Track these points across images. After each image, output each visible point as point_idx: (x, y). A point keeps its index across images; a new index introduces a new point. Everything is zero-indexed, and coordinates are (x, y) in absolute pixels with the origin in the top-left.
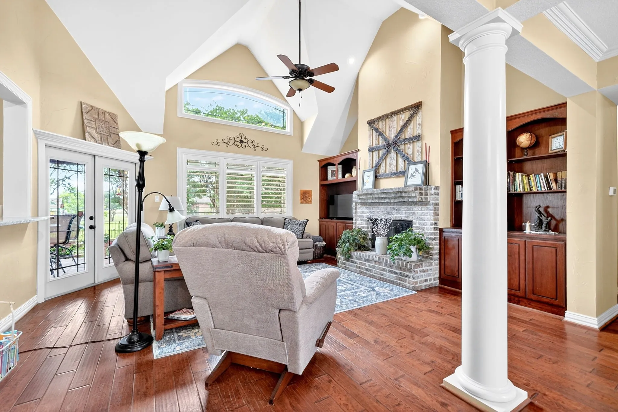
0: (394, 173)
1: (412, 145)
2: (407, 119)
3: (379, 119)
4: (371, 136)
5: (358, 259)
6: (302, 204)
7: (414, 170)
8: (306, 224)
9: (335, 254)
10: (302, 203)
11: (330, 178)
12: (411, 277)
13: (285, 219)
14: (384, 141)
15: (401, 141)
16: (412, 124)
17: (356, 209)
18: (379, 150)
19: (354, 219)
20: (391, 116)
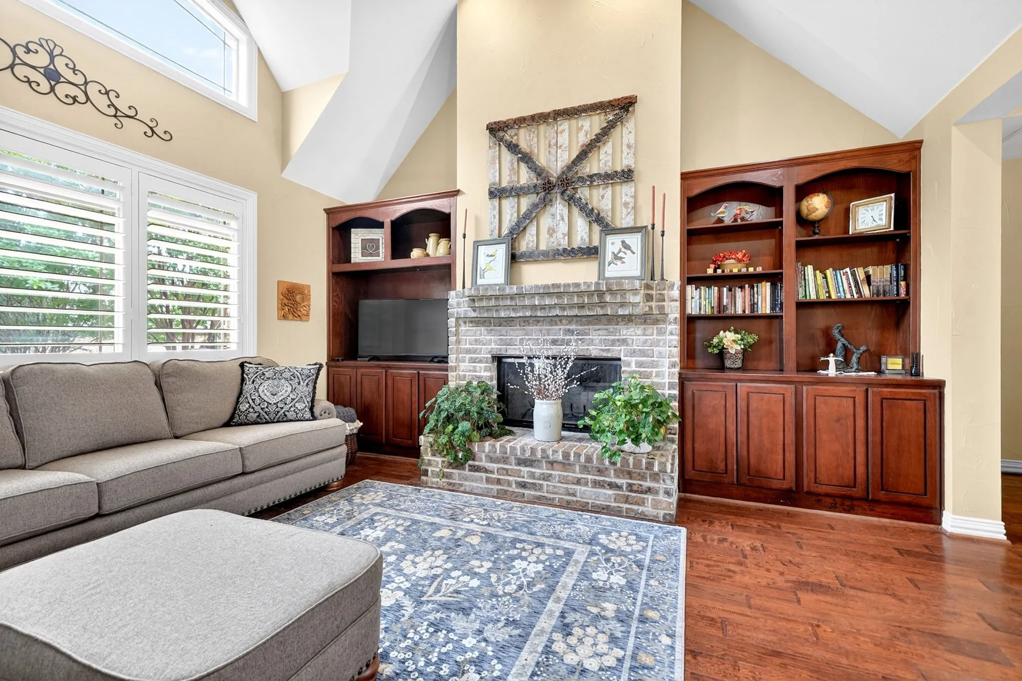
0: (565, 250)
1: (609, 191)
2: (597, 130)
3: (520, 122)
4: (497, 161)
5: (491, 460)
6: (285, 323)
7: (619, 245)
8: (317, 377)
9: (415, 451)
10: (285, 317)
11: (357, 256)
12: (661, 492)
13: (242, 366)
14: (533, 175)
15: (582, 179)
16: (609, 144)
17: (457, 334)
18: (519, 195)
19: (452, 357)
20: (555, 119)
